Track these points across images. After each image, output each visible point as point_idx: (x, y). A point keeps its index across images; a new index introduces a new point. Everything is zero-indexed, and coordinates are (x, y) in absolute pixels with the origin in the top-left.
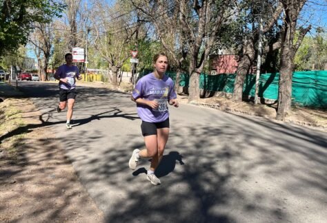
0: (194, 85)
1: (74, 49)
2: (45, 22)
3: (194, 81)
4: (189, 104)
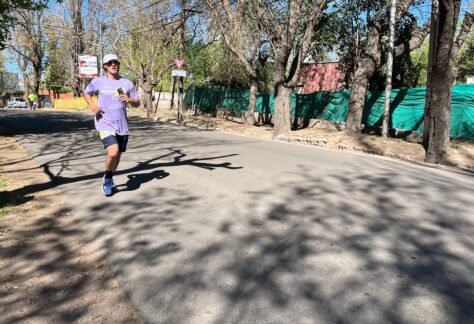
0: (282, 109)
1: (81, 58)
2: (34, 9)
3: (281, 103)
4: (276, 140)
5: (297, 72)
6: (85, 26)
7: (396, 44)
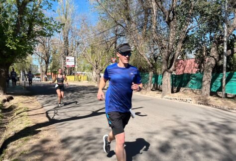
0: (166, 83)
1: (67, 58)
2: (47, 36)
3: (166, 80)
4: (164, 99)
5: (173, 64)
6: (69, 43)
7: (228, 49)
